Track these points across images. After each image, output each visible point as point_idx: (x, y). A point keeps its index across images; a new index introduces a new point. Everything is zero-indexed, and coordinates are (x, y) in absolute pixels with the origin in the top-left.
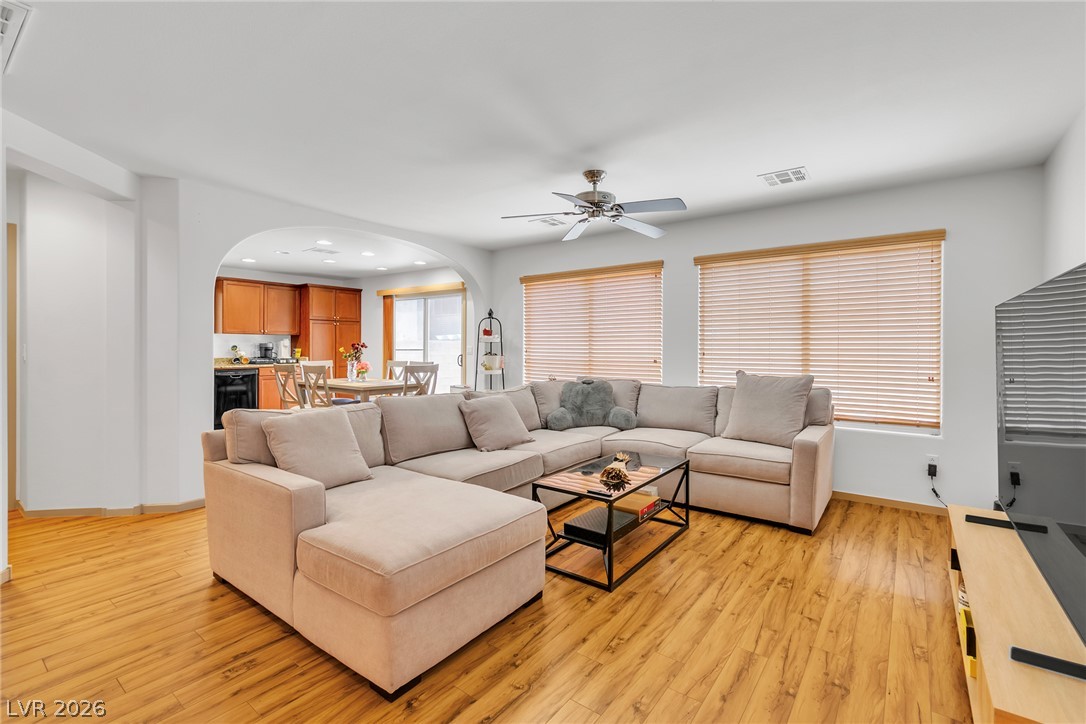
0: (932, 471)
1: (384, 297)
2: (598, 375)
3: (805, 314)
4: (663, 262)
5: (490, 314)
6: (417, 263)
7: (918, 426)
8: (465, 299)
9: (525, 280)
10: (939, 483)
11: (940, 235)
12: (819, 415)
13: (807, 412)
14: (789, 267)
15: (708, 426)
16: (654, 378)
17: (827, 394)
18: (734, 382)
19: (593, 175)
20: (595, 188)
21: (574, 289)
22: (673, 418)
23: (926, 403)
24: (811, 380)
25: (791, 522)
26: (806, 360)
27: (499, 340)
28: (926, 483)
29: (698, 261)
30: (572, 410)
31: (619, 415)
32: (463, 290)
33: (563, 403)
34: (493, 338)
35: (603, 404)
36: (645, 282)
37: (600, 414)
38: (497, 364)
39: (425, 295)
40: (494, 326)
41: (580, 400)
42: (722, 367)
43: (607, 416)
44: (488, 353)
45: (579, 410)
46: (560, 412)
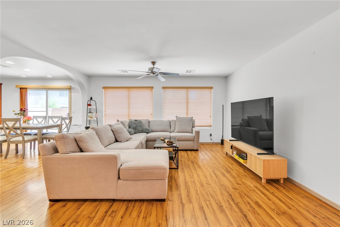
0: (211, 135)
1: (21, 88)
2: (133, 118)
3: (187, 103)
4: (154, 87)
5: (91, 98)
6: (48, 76)
7: (208, 126)
8: (70, 92)
9: (104, 88)
10: (212, 137)
11: (212, 88)
13: (192, 125)
14: (183, 92)
15: (169, 130)
16: (151, 119)
17: (194, 120)
18: (175, 119)
19: (154, 63)
20: (154, 66)
21: (124, 92)
22: (160, 128)
23: (210, 122)
24: (192, 118)
25: (195, 149)
26: (187, 113)
27: (95, 108)
28: (209, 137)
29: (163, 88)
30: (133, 129)
31: (146, 129)
32: (70, 89)
33: (130, 127)
34: (93, 107)
35: (141, 126)
36: (147, 92)
37: (141, 129)
38: (94, 116)
39: (47, 89)
40: (92, 103)
41: (135, 126)
42: (169, 115)
43: (143, 130)
44: (90, 112)
45: (135, 129)
46: (130, 130)
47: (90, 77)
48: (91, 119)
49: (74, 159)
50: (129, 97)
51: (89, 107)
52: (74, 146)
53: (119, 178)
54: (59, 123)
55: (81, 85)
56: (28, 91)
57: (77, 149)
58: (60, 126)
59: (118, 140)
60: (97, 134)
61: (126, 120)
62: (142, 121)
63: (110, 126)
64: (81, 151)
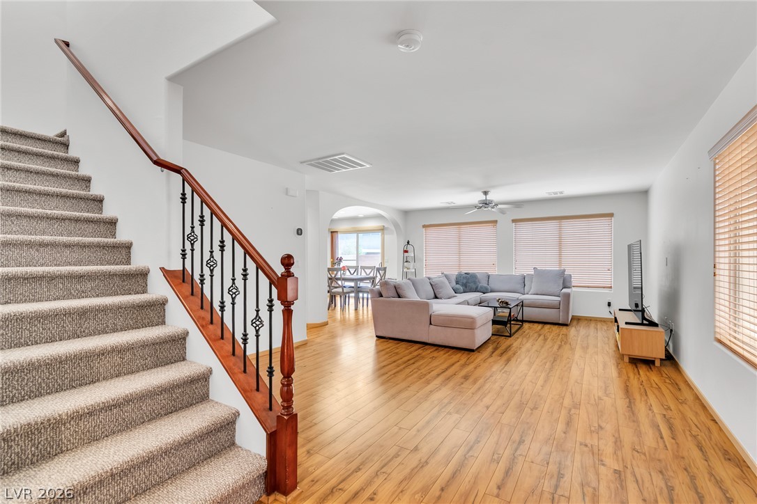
0: (609, 304)
1: (331, 232)
2: (464, 271)
3: (560, 244)
4: (497, 221)
5: (408, 243)
7: (603, 288)
9: (424, 226)
10: (612, 309)
11: (611, 215)
12: (568, 284)
13: (564, 283)
14: (552, 225)
15: (522, 290)
16: (493, 272)
17: (570, 275)
18: (533, 273)
19: (486, 193)
20: (486, 197)
21: (453, 231)
22: (506, 288)
23: (607, 279)
24: (564, 271)
26: (560, 263)
27: (413, 256)
28: (607, 309)
29: (514, 221)
30: (462, 286)
31: (481, 287)
32: (382, 229)
33: (457, 283)
34: (411, 254)
35: (475, 282)
36: (488, 229)
37: (474, 286)
38: (411, 267)
39: (358, 231)
40: (410, 248)
41: (465, 281)
42: (523, 267)
43: (477, 288)
44: (407, 262)
45: (465, 285)
46: (458, 286)
47: (406, 213)
48: (408, 271)
49: (394, 302)
50: (459, 238)
51: (406, 254)
52: (393, 292)
53: (431, 324)
54: (371, 275)
55: (396, 225)
56: (340, 236)
57: (396, 295)
58: (373, 279)
59: (437, 295)
60: (413, 284)
61: (454, 272)
62: (477, 274)
63: (429, 278)
64: (399, 297)
